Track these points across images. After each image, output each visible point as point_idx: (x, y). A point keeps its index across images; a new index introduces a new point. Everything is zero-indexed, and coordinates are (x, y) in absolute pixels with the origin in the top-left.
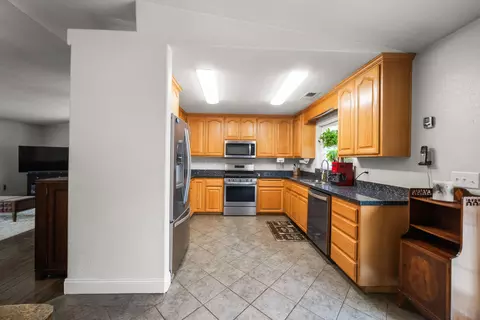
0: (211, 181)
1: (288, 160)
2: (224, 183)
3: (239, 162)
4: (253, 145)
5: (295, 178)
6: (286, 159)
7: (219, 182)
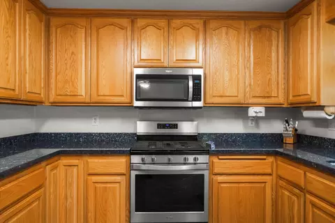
0: (97, 163)
1: (273, 111)
2: (131, 167)
3: (166, 117)
4: (197, 78)
5: (289, 149)
6: (269, 109)
7: (119, 163)
